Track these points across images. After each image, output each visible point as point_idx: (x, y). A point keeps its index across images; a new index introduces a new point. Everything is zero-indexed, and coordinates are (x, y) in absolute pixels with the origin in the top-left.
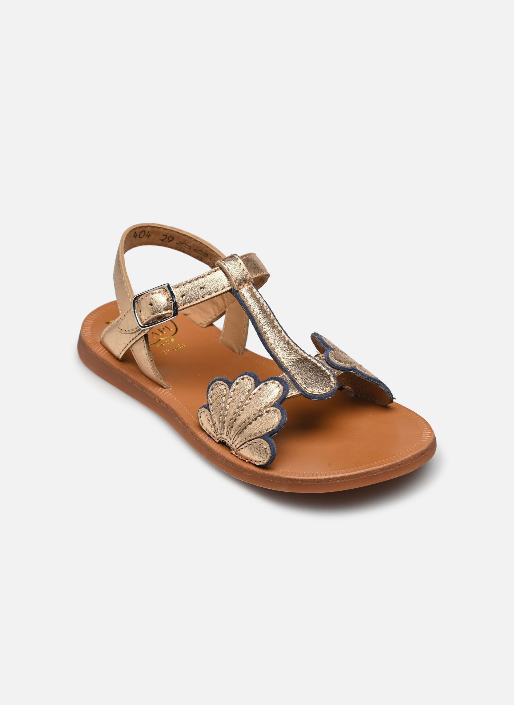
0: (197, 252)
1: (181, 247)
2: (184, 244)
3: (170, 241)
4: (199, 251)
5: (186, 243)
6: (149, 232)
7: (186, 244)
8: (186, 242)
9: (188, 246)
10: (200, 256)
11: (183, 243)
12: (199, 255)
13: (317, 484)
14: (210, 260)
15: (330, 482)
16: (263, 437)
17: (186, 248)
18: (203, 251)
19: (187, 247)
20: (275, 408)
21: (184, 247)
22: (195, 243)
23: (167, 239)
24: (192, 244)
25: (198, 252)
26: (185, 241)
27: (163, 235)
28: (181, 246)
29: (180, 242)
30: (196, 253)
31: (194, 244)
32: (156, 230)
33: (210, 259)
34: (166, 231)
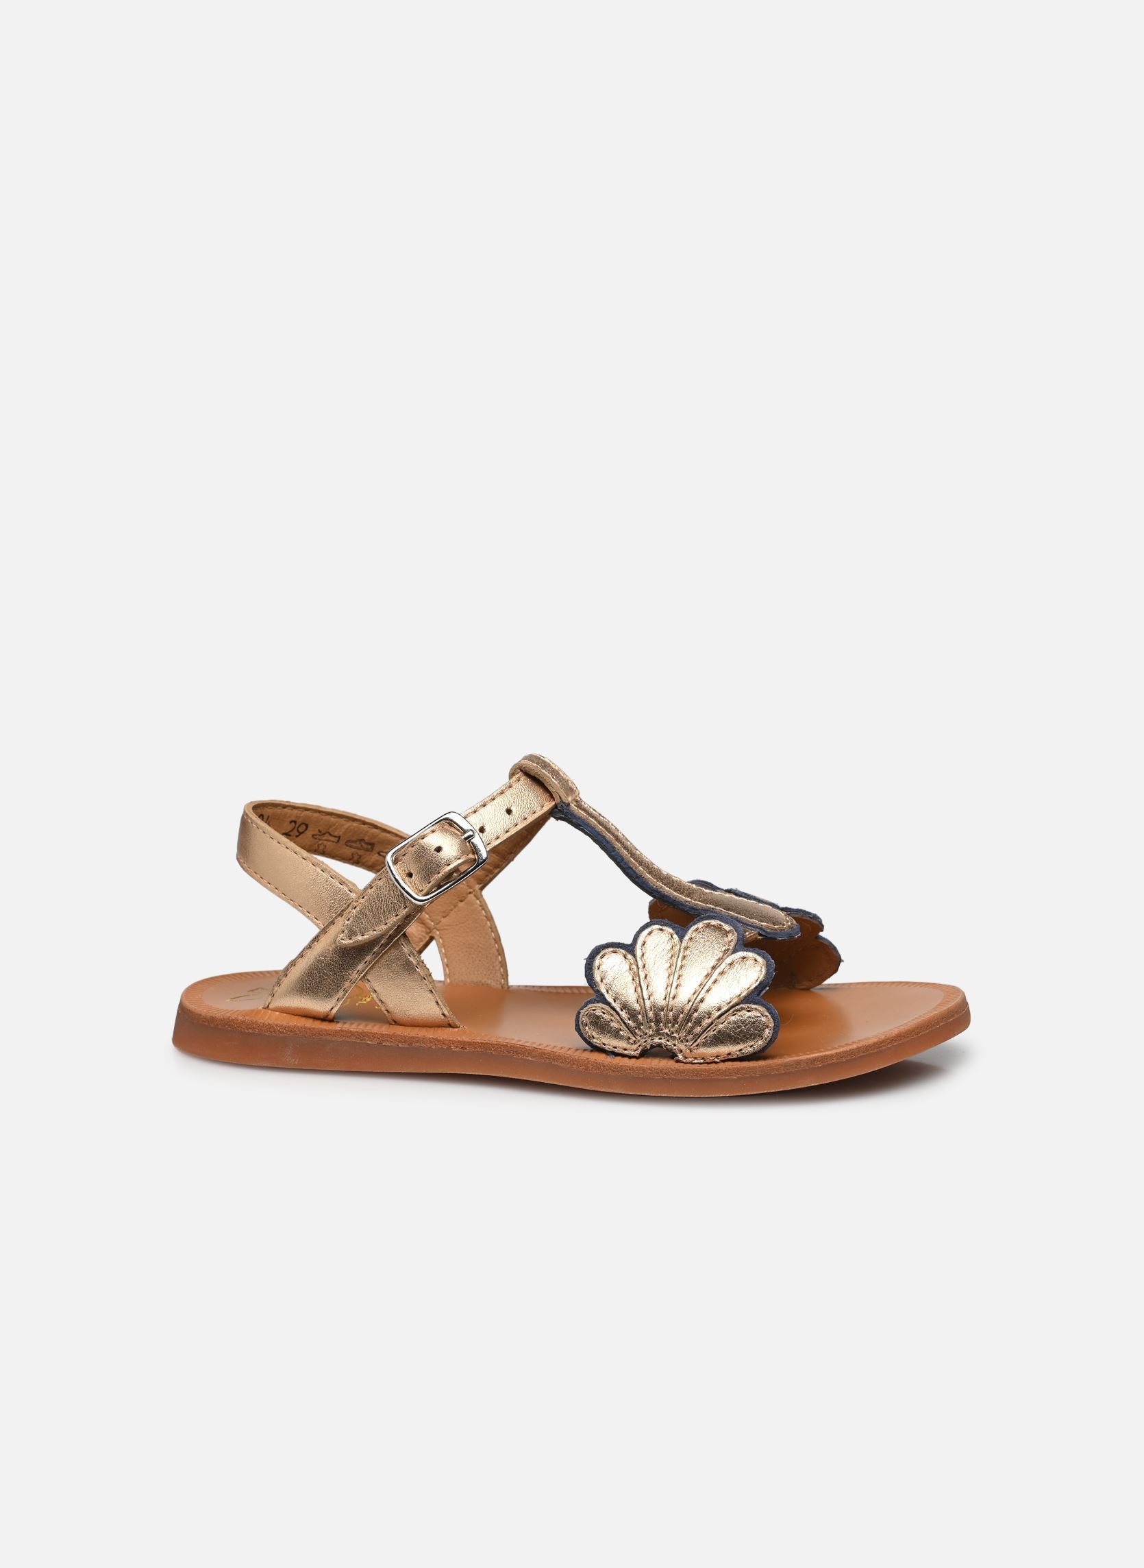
0: (351, 847)
1: (320, 842)
2: (327, 835)
3: (301, 833)
4: (355, 842)
5: (331, 833)
6: (268, 817)
7: (331, 835)
8: (330, 831)
9: (335, 837)
10: (357, 853)
11: (324, 834)
12: (353, 850)
13: (863, 1056)
14: (377, 855)
15: (884, 1048)
16: (745, 1001)
17: (329, 843)
18: (366, 838)
19: (333, 839)
20: (741, 954)
21: (325, 842)
22: (349, 826)
23: (295, 831)
24: (343, 830)
25: (354, 845)
26: (331, 827)
27: (291, 822)
28: (320, 840)
29: (320, 831)
30: (348, 848)
31: (347, 829)
32: (279, 813)
33: (379, 853)
34: (295, 812)
